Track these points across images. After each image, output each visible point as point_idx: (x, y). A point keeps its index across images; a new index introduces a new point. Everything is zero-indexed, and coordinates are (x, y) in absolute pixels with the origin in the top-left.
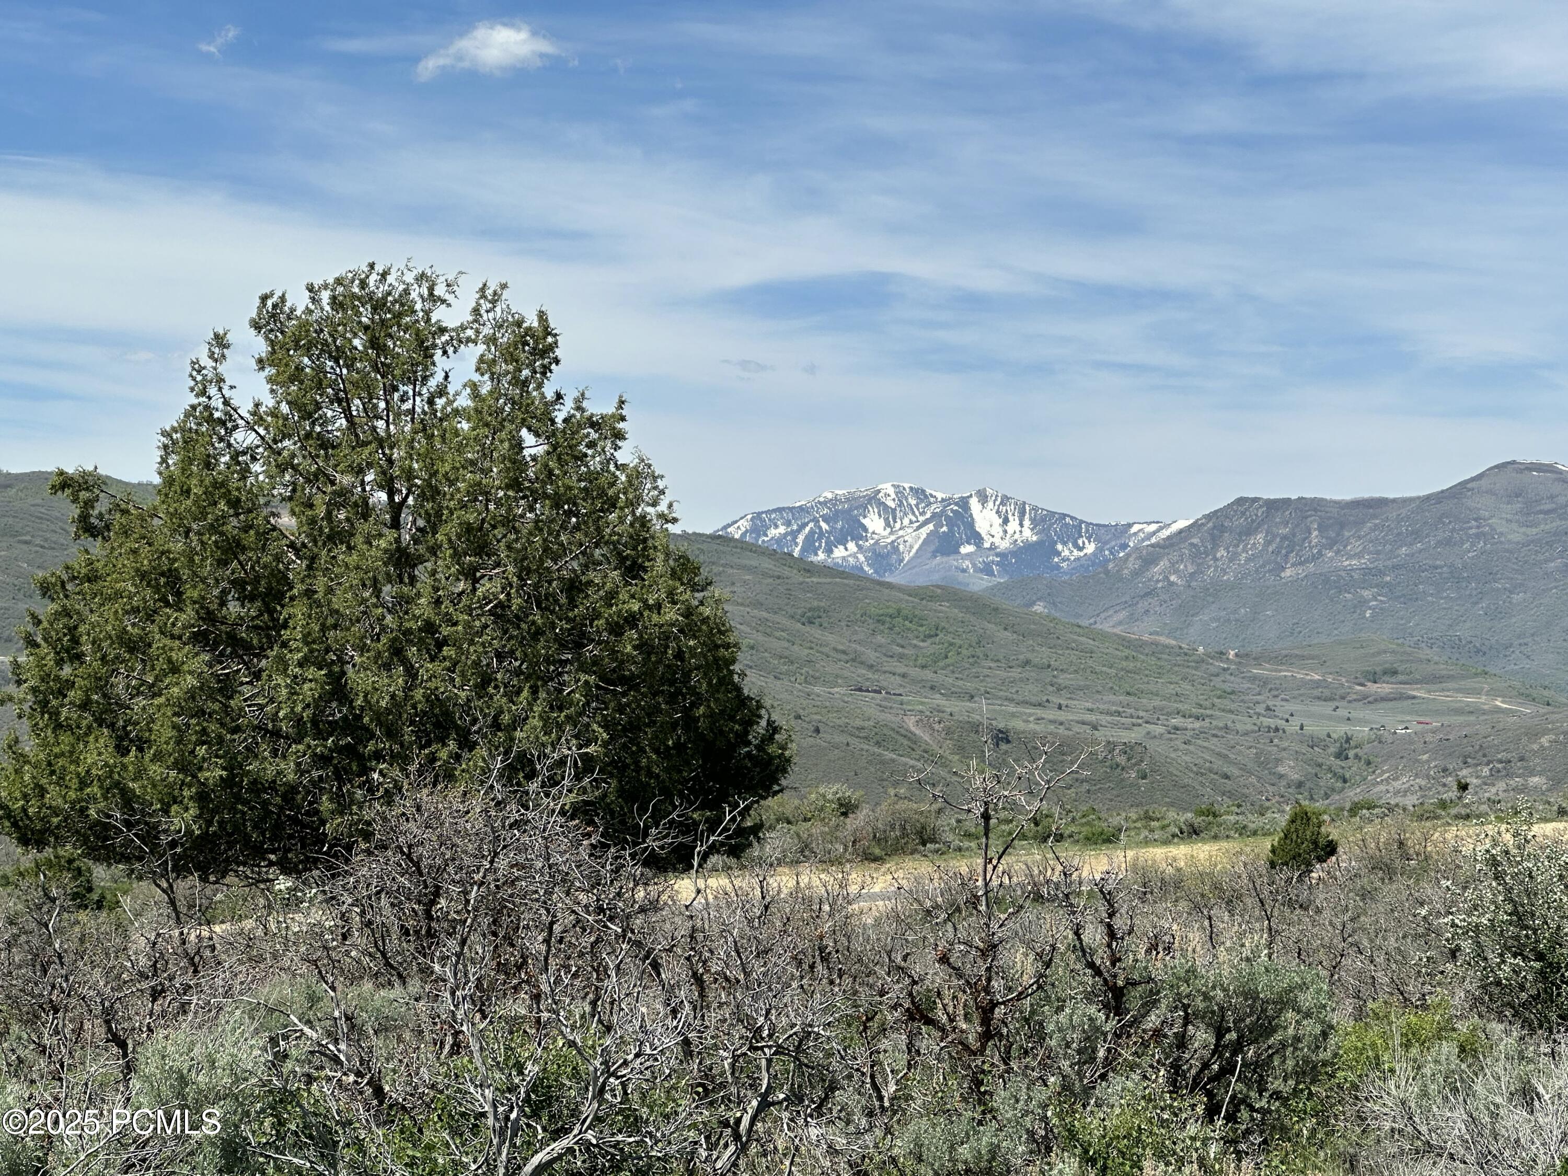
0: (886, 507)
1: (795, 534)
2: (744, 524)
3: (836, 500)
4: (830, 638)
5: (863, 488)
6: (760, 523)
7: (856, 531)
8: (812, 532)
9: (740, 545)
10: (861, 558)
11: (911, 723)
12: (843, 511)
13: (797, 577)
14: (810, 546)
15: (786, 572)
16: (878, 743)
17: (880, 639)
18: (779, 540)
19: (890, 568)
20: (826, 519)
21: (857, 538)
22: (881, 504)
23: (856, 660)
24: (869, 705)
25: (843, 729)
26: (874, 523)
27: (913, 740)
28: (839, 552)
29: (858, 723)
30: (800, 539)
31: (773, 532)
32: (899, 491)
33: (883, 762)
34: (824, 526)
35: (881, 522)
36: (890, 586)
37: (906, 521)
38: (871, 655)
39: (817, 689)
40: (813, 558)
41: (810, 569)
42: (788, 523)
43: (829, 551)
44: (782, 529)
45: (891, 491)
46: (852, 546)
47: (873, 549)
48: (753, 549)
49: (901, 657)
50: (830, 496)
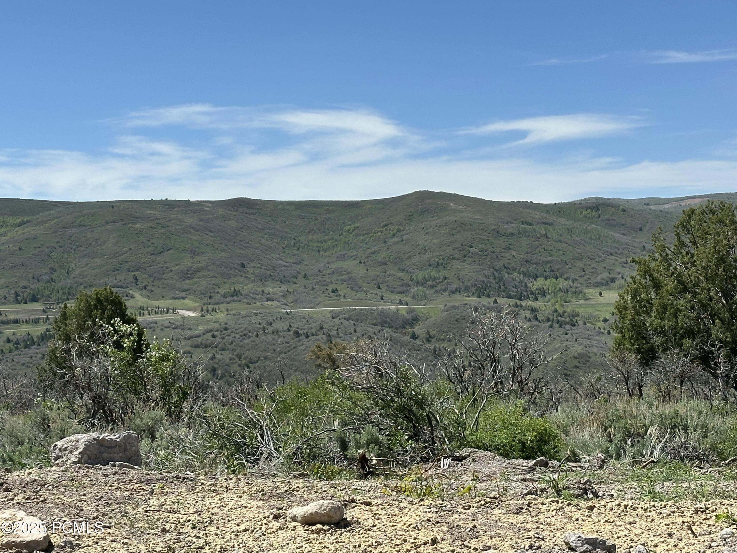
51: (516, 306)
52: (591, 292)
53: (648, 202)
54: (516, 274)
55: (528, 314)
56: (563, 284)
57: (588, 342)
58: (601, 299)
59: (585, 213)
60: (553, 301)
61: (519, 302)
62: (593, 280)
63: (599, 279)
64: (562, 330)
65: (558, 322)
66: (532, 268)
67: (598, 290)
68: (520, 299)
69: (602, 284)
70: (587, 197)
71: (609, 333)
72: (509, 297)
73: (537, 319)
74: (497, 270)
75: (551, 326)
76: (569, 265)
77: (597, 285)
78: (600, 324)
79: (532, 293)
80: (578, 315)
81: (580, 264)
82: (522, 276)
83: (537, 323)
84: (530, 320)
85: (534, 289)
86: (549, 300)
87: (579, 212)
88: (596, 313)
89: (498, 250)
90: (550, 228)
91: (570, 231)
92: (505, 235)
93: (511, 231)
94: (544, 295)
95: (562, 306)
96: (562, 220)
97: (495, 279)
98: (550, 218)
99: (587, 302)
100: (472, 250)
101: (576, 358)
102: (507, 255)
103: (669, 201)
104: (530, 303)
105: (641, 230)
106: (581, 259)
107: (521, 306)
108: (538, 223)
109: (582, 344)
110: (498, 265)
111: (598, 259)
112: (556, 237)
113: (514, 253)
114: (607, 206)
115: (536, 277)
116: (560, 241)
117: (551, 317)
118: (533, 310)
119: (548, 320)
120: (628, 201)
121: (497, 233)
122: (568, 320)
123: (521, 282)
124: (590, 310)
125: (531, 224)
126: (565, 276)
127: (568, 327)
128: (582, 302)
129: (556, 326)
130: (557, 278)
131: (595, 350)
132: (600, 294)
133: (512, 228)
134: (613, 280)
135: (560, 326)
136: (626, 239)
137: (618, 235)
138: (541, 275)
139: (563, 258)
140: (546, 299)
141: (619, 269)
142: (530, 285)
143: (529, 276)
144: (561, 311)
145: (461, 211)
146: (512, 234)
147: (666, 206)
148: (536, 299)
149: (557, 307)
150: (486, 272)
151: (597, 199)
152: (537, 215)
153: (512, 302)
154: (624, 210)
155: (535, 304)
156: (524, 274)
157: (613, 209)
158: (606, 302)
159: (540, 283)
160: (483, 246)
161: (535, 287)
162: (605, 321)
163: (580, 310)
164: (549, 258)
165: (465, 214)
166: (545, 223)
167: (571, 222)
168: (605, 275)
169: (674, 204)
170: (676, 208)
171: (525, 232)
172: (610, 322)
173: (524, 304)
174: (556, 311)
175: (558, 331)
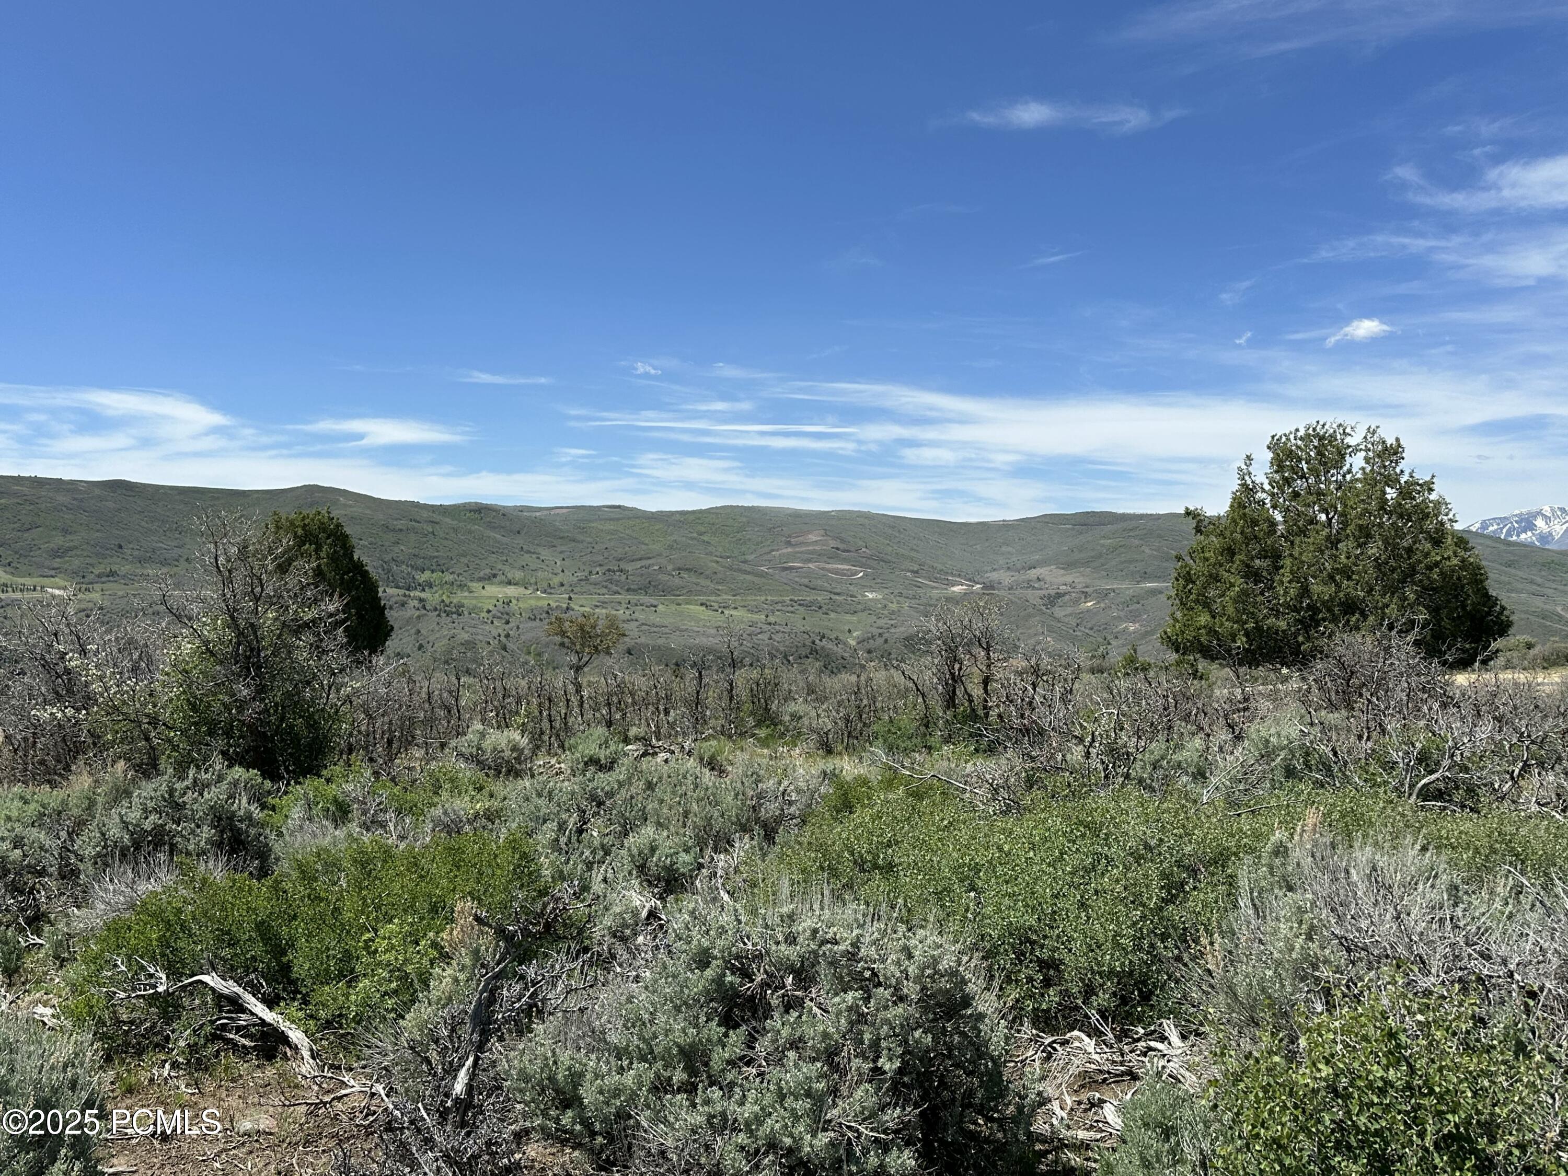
0: (1546, 516)
1: (1501, 529)
2: (1478, 525)
3: (1521, 514)
4: (1520, 573)
5: (1535, 509)
6: (1485, 525)
7: (1531, 527)
8: (1510, 528)
9: (1476, 533)
10: (1534, 538)
11: (1559, 609)
12: (1525, 519)
13: (1502, 547)
14: (1509, 533)
15: (1498, 545)
16: (1543, 618)
17: (1543, 573)
18: (1493, 532)
19: (1548, 542)
20: (1516, 522)
21: (1531, 530)
22: (1543, 515)
23: (1532, 582)
24: (1538, 603)
25: (1526, 612)
26: (1540, 523)
27: (1560, 616)
28: (1523, 536)
29: (1533, 609)
30: (1504, 531)
31: (1491, 528)
32: (1552, 510)
33: (1546, 627)
34: (1516, 525)
35: (1544, 523)
36: (1548, 550)
37: (1556, 522)
38: (1539, 580)
39: (1513, 595)
40: (1510, 539)
41: (1510, 544)
42: (1498, 524)
43: (1518, 536)
44: (1496, 527)
45: (1549, 509)
46: (1529, 534)
47: (1539, 534)
48: (1482, 536)
49: (1554, 581)
50: (1518, 512)
51: (405, 595)
52: (475, 586)
53: (522, 509)
54: (404, 567)
55: (416, 603)
56: (449, 577)
57: (474, 630)
58: (484, 592)
59: (468, 515)
60: (441, 592)
61: (407, 593)
62: (477, 575)
63: (482, 574)
64: (449, 619)
65: (445, 611)
66: (420, 562)
67: (481, 584)
68: (408, 590)
69: (485, 579)
70: (468, 501)
71: (492, 623)
72: (397, 587)
73: (425, 609)
74: (386, 563)
75: (439, 615)
76: (455, 561)
77: (480, 579)
78: (484, 614)
79: (420, 585)
80: (463, 606)
81: (463, 560)
82: (409, 569)
83: (425, 612)
84: (418, 609)
85: (421, 581)
86: (436, 592)
87: (462, 513)
88: (480, 605)
89: (387, 544)
90: (437, 527)
91: (455, 530)
92: (394, 530)
93: (400, 527)
94: (431, 587)
95: (449, 597)
96: (448, 520)
97: (383, 570)
98: (437, 517)
99: (472, 594)
100: (361, 542)
101: (462, 644)
102: (396, 549)
103: (540, 509)
104: (417, 593)
105: (519, 533)
106: (465, 556)
107: (410, 596)
108: (426, 521)
109: (468, 632)
110: (387, 557)
111: (482, 557)
112: (442, 535)
113: (402, 547)
114: (489, 509)
115: (423, 571)
116: (446, 539)
117: (438, 607)
118: (421, 600)
119: (436, 609)
120: (504, 507)
121: (387, 528)
122: (454, 610)
123: (409, 574)
124: (474, 602)
125: (418, 522)
126: (451, 571)
127: (454, 616)
128: (466, 594)
129: (444, 615)
130: (443, 572)
131: (480, 637)
132: (483, 588)
133: (400, 524)
134: (495, 576)
135: (448, 615)
136: (505, 540)
137: (498, 536)
138: (428, 569)
139: (449, 554)
140: (433, 591)
141: (500, 566)
142: (417, 577)
143: (417, 569)
144: (447, 602)
145: (351, 506)
146: (401, 530)
147: (538, 514)
148: (424, 590)
149: (444, 597)
150: (375, 564)
151: (476, 503)
152: (425, 514)
153: (401, 592)
154: (504, 515)
155: (423, 595)
156: (412, 567)
157: (494, 514)
158: (488, 595)
159: (427, 575)
160: (373, 540)
161: (423, 579)
162: (489, 611)
163: (465, 602)
164: (436, 554)
165: (354, 509)
166: (432, 522)
167: (455, 522)
168: (488, 571)
169: (545, 513)
170: (546, 515)
171: (414, 529)
172: (493, 613)
173: (412, 595)
174: (443, 601)
175: (444, 619)
